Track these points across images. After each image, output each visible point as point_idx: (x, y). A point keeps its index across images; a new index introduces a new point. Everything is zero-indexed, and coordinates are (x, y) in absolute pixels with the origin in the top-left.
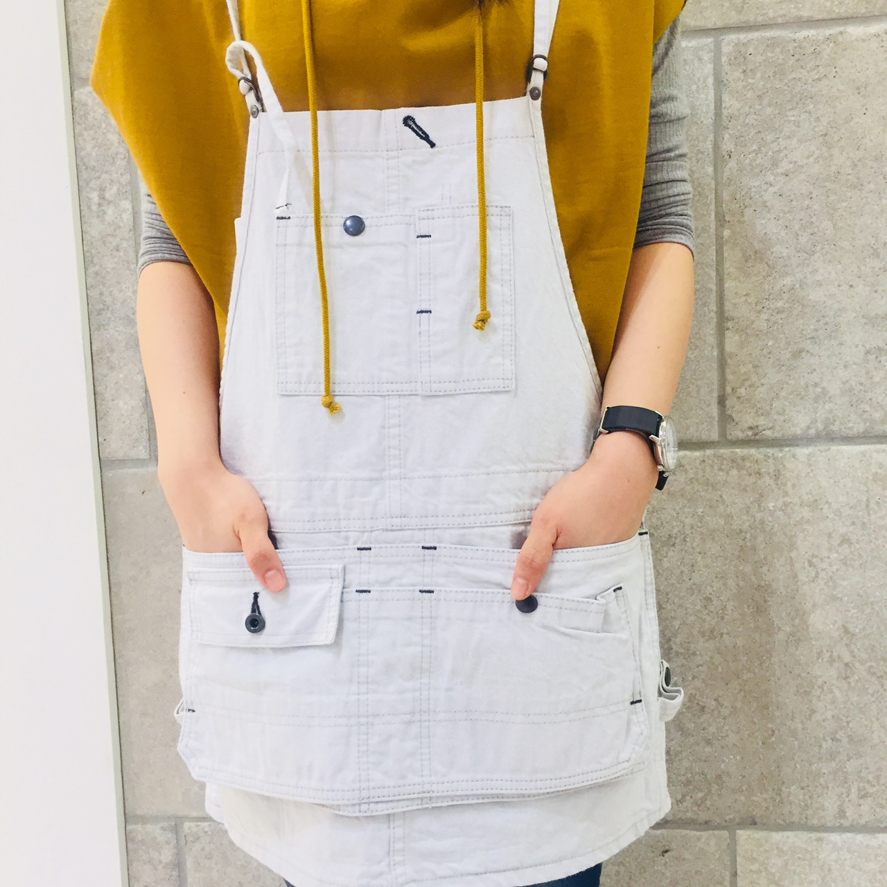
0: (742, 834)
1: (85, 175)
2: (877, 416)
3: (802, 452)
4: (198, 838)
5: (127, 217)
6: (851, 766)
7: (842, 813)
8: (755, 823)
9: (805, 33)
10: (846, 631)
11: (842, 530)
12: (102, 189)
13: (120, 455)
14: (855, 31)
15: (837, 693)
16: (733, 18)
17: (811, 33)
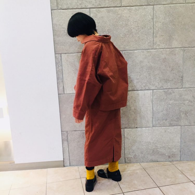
0: (125, 129)
1: (57, 64)
2: (138, 88)
3: (131, 92)
4: (69, 133)
5: (61, 68)
6: (135, 122)
7: (134, 126)
8: (126, 128)
9: (130, 51)
10: (135, 109)
11: (134, 99)
12: (58, 65)
13: (60, 93)
14: (135, 51)
15: (134, 115)
16: (124, 50)
17: (131, 51)
